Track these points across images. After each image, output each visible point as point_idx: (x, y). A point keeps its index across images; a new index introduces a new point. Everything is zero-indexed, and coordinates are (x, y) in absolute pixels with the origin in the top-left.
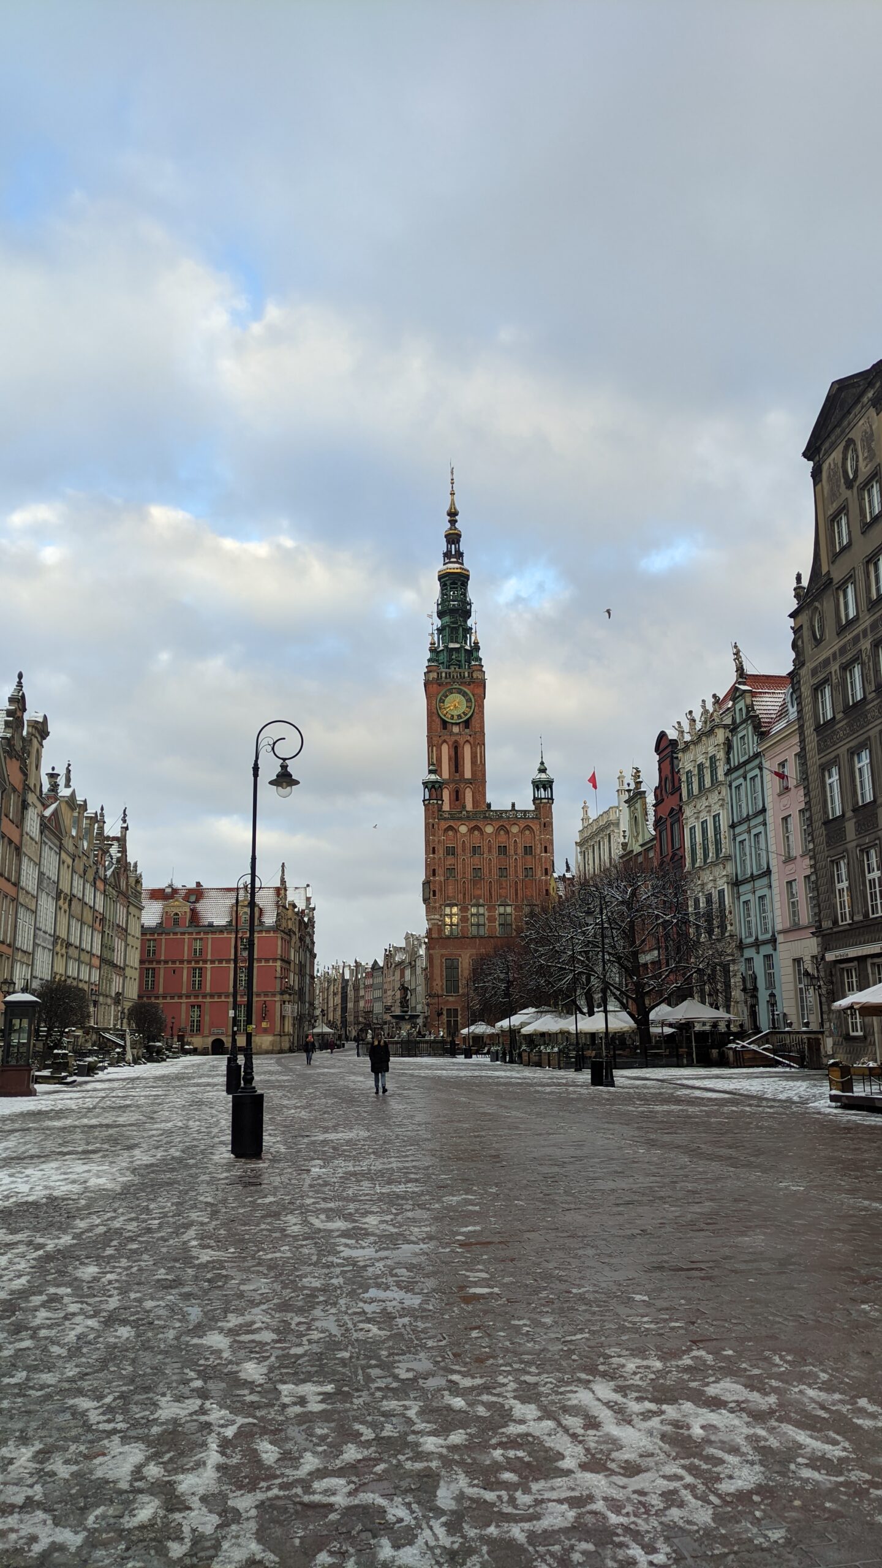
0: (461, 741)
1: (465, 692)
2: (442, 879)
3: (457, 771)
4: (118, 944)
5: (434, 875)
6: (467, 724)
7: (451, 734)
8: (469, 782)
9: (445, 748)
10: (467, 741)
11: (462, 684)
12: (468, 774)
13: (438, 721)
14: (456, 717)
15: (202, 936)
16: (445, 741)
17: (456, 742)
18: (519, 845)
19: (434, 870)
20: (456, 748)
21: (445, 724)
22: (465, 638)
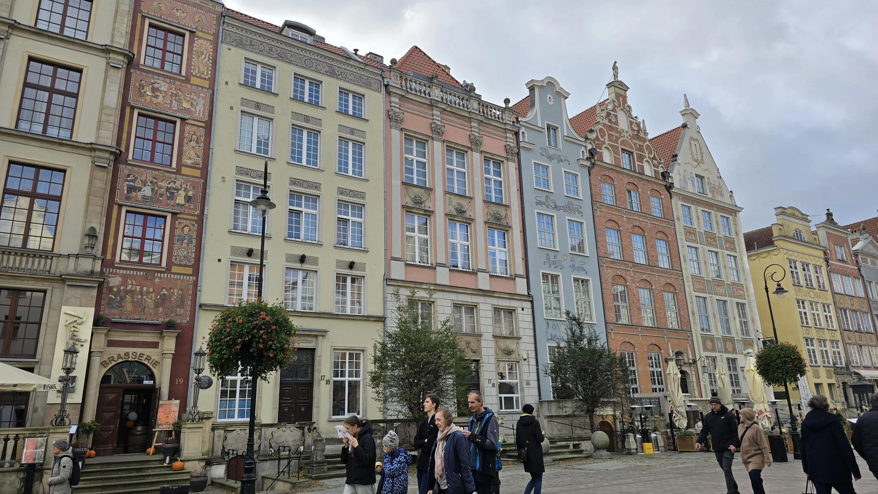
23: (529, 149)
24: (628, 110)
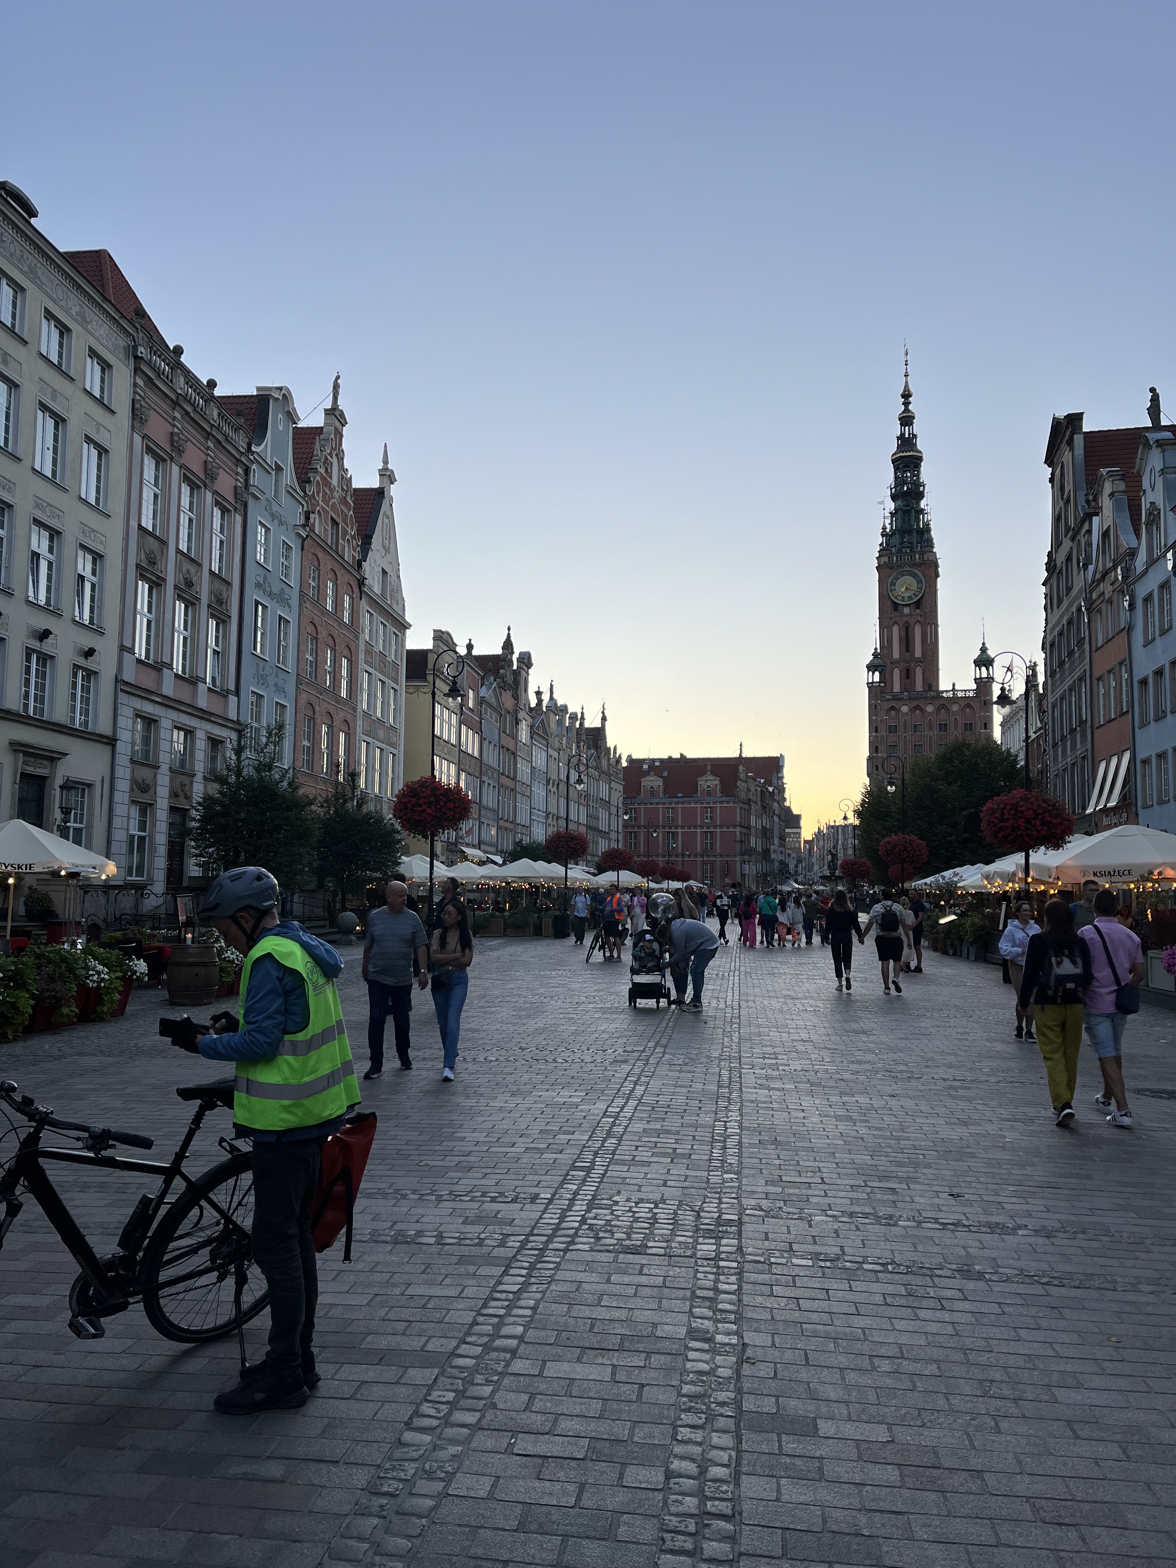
0: (912, 622)
1: (916, 574)
2: (885, 755)
3: (907, 651)
4: (603, 814)
5: (877, 751)
6: (918, 604)
7: (903, 615)
8: (919, 661)
9: (896, 630)
10: (918, 621)
11: (914, 565)
12: (918, 653)
13: (889, 603)
14: (906, 599)
15: (673, 805)
16: (895, 623)
17: (907, 622)
18: (960, 722)
19: (877, 747)
20: (907, 628)
21: (896, 606)
22: (917, 519)
23: (257, 498)
24: (341, 459)
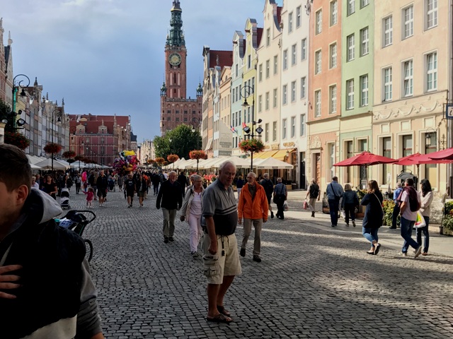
1: (178, 55)
2: (166, 121)
3: (175, 83)
6: (179, 66)
8: (179, 86)
9: (171, 74)
10: (179, 72)
11: (177, 52)
12: (179, 84)
13: (169, 65)
14: (175, 64)
15: (89, 136)
17: (175, 72)
18: (191, 110)
22: (179, 34)
